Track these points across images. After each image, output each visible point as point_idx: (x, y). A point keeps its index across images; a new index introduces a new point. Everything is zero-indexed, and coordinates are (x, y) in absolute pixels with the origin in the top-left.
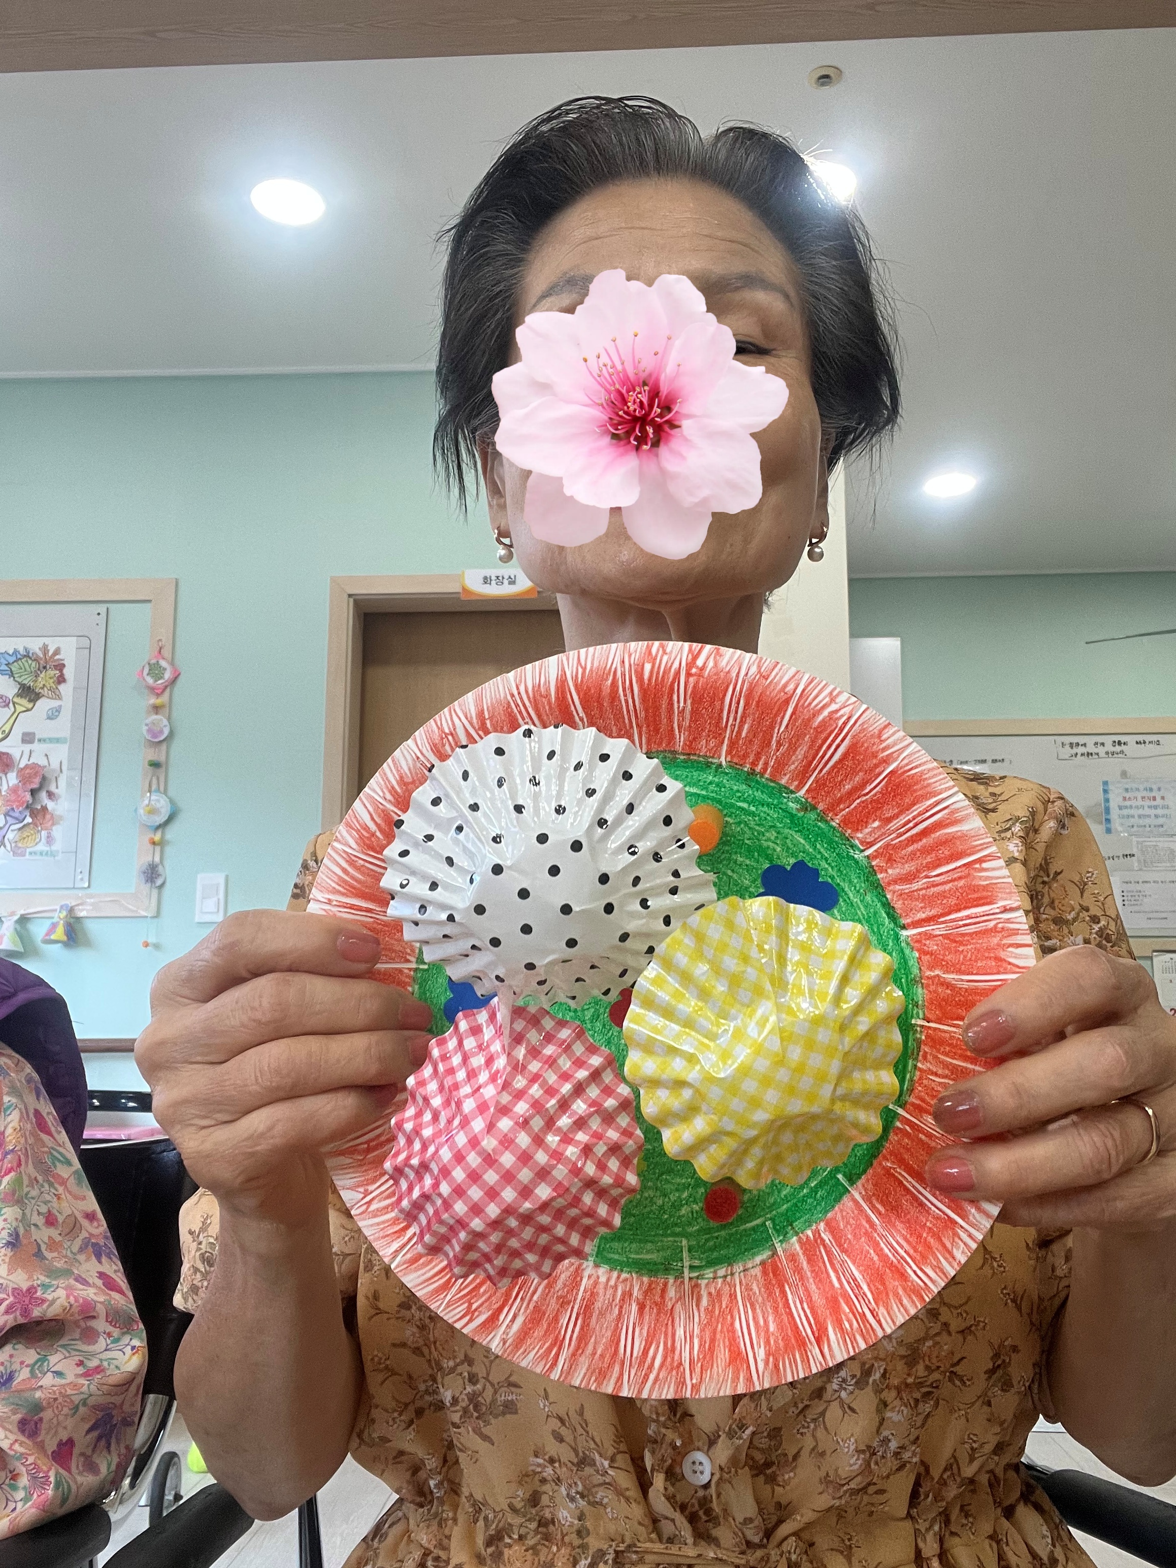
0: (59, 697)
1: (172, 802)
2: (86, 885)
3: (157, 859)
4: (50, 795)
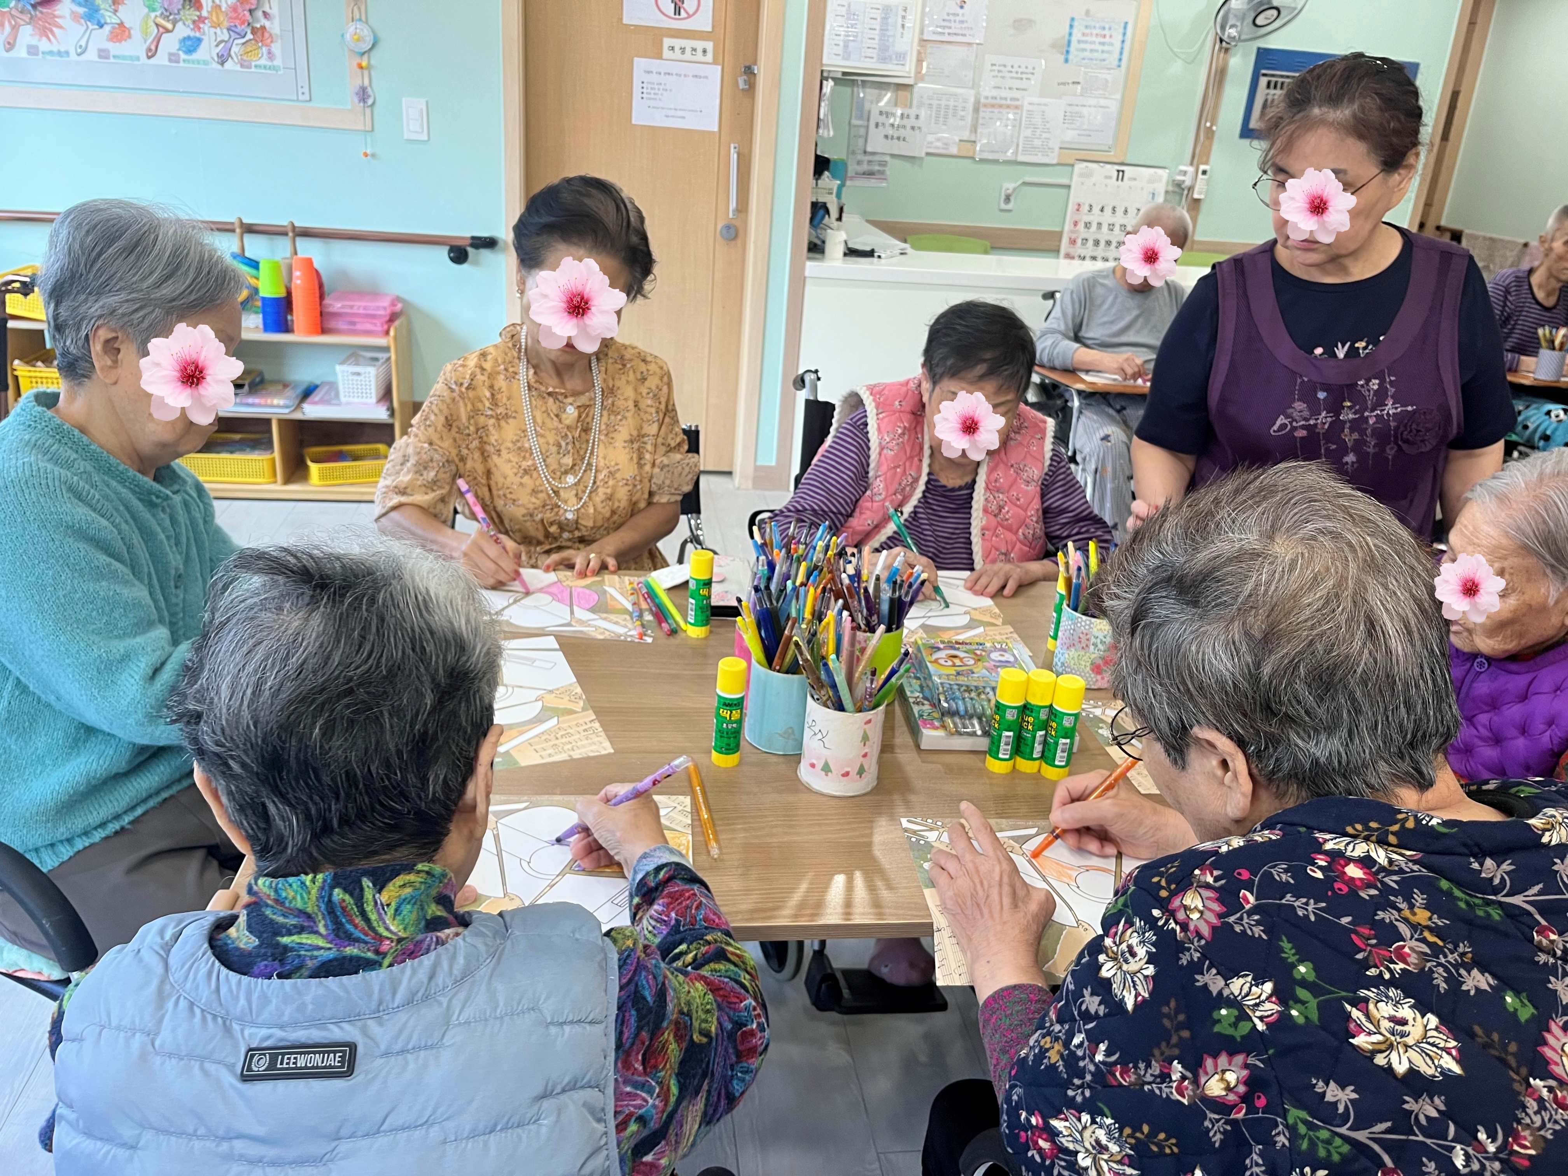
1: (373, 32)
2: (307, 97)
3: (366, 82)
4: (265, 14)
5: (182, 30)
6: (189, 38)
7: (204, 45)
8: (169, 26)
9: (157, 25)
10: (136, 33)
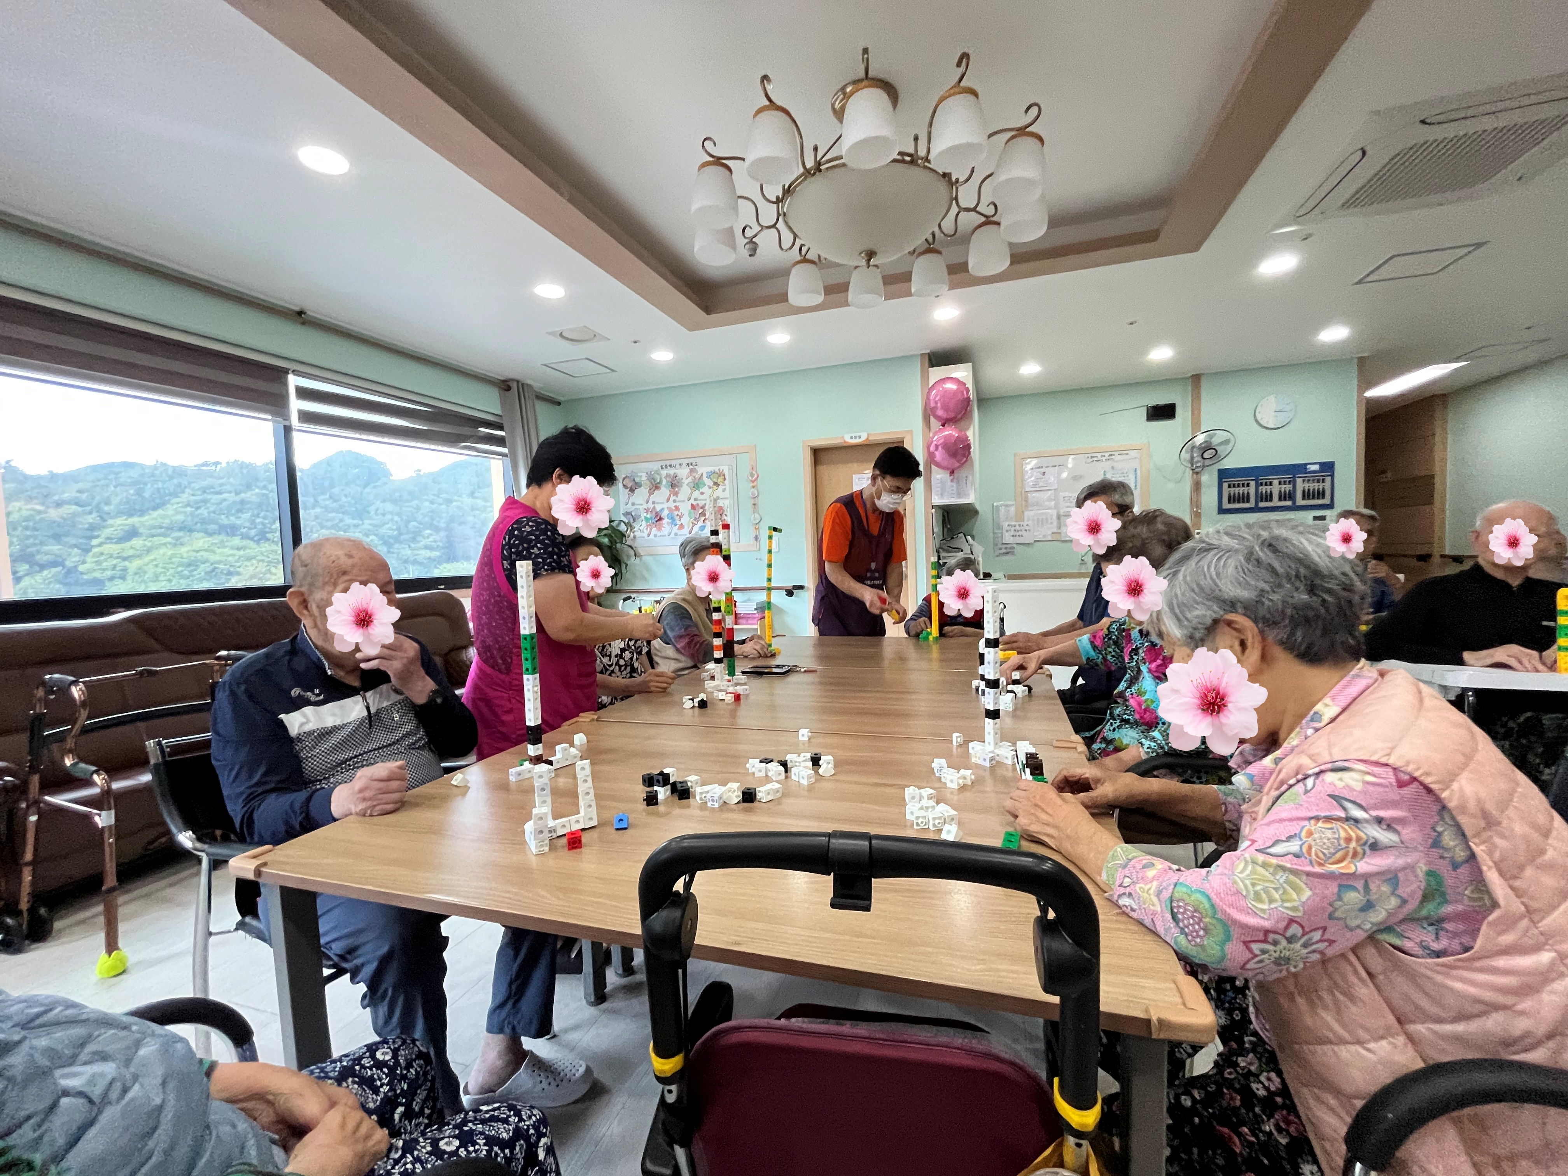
0: (725, 485)
1: (760, 516)
2: (738, 541)
4: (726, 515)
5: (700, 524)
8: (696, 523)
9: (693, 523)
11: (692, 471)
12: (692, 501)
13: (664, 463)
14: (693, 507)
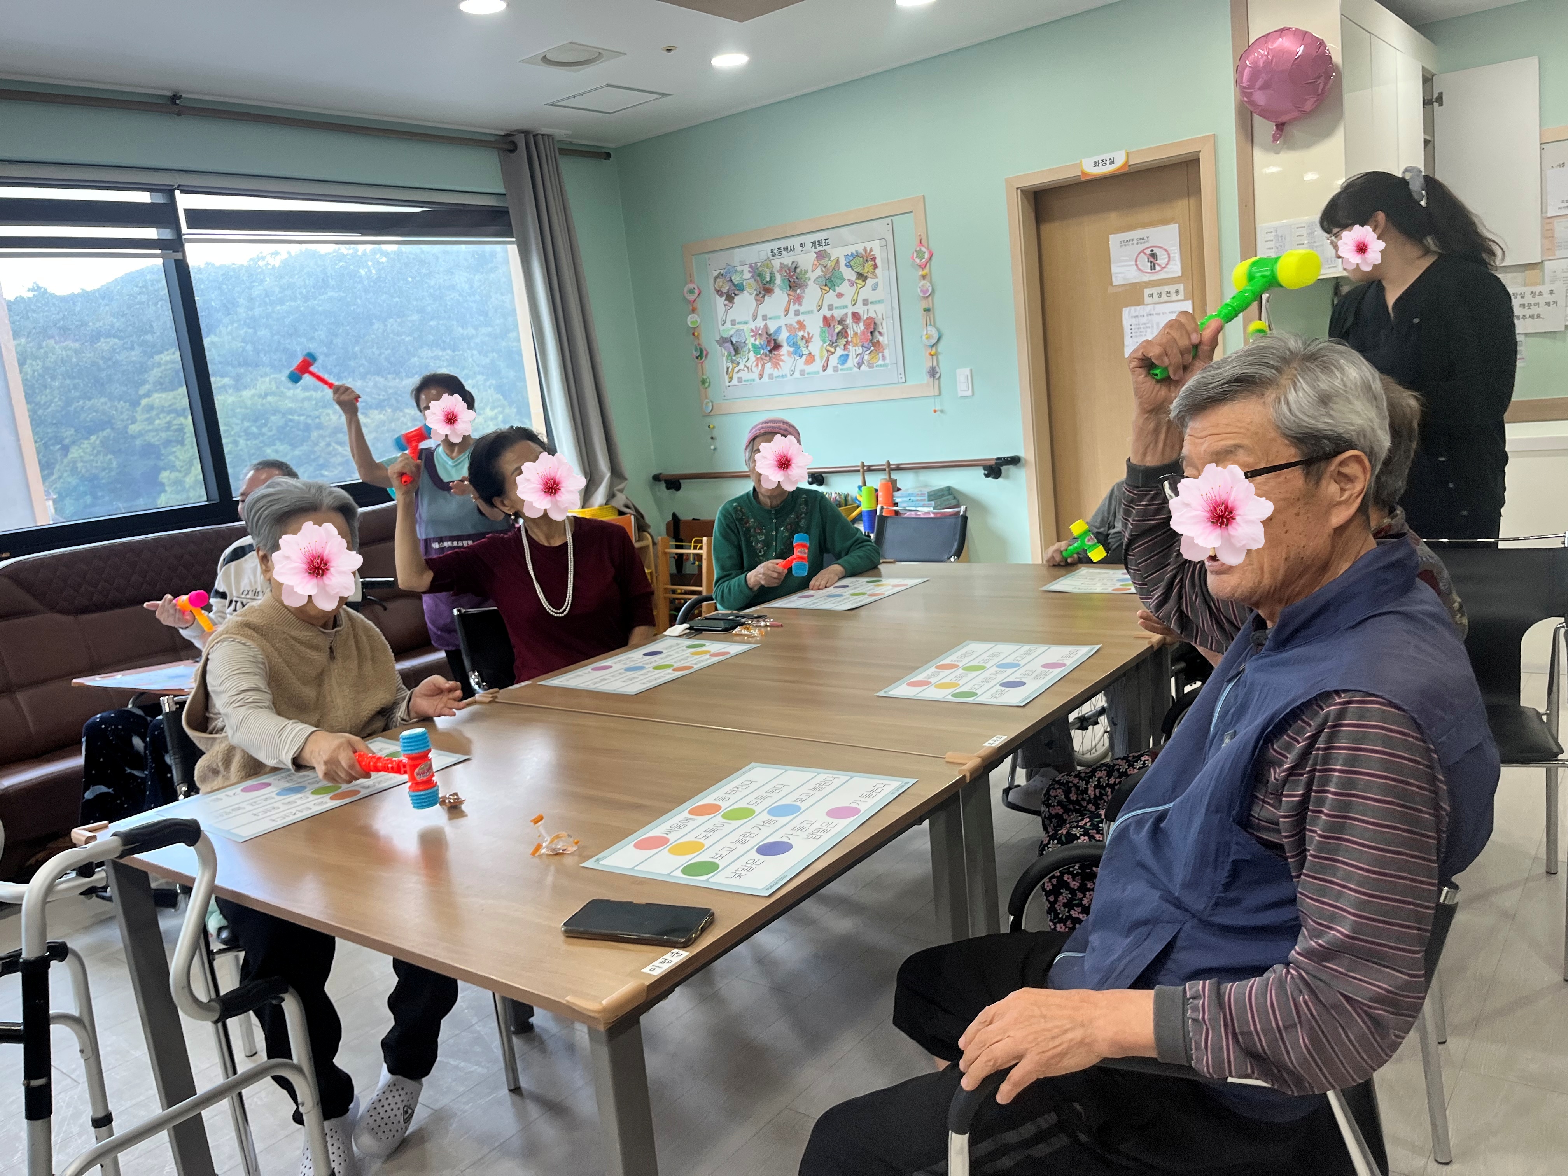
0: (876, 277)
1: (939, 331)
2: (903, 380)
3: (935, 364)
4: (880, 333)
5: (840, 351)
6: (842, 356)
7: (850, 357)
8: (833, 350)
9: (827, 351)
10: (817, 358)
11: (820, 255)
12: (825, 312)
13: (775, 245)
14: (827, 322)
